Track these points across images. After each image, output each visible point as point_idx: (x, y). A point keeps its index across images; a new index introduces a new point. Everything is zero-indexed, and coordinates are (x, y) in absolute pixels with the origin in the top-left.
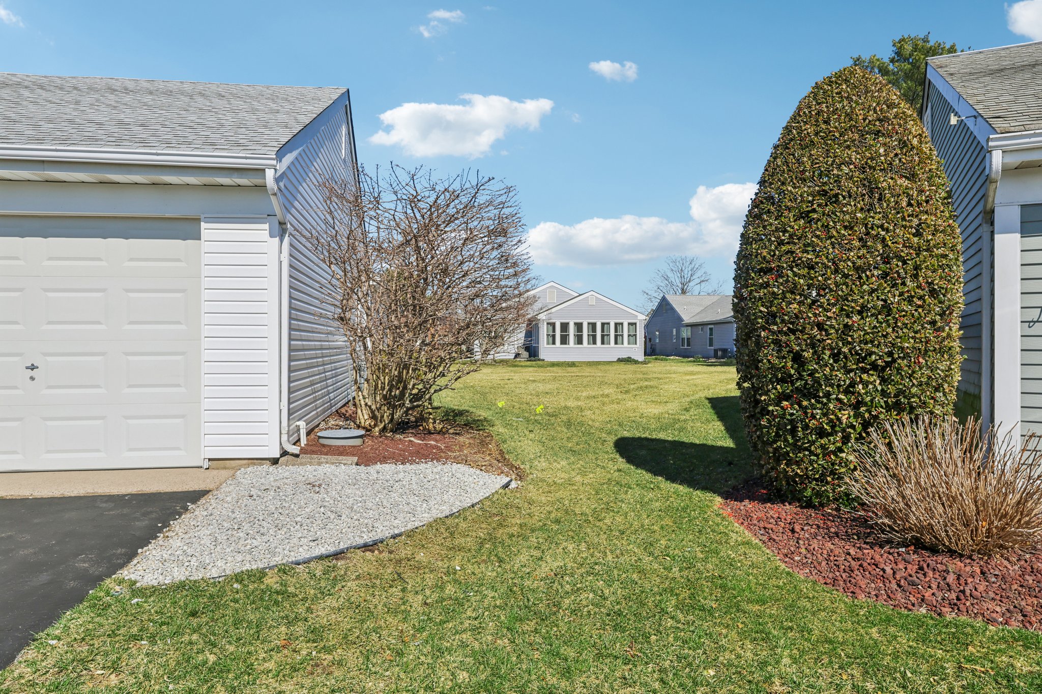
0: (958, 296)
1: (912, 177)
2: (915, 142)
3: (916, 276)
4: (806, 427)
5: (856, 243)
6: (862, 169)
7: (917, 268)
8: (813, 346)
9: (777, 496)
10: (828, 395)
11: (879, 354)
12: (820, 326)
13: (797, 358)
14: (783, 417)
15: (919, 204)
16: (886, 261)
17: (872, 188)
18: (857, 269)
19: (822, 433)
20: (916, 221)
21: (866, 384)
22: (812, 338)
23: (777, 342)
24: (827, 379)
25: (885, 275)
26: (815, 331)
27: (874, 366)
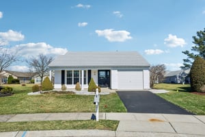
8: (197, 80)
14: (195, 85)
19: (198, 86)
21: (202, 83)
23: (194, 79)
24: (199, 82)
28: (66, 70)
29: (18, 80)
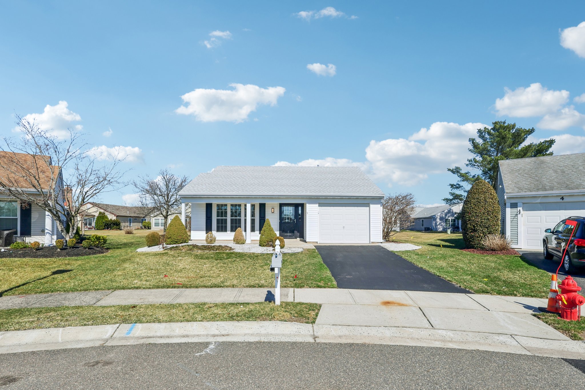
0: (500, 217)
1: (492, 199)
2: (493, 194)
3: (493, 214)
4: (475, 236)
5: (483, 209)
6: (484, 198)
7: (493, 213)
8: (476, 224)
9: (470, 248)
10: (479, 231)
11: (487, 225)
12: (478, 221)
13: (474, 226)
14: (471, 235)
15: (493, 203)
16: (488, 212)
17: (485, 200)
18: (483, 213)
19: (477, 237)
20: (493, 206)
21: (485, 230)
22: (476, 223)
23: (470, 224)
24: (479, 229)
25: (488, 214)
26: (477, 222)
27: (486, 227)
28: (215, 203)
29: (118, 223)
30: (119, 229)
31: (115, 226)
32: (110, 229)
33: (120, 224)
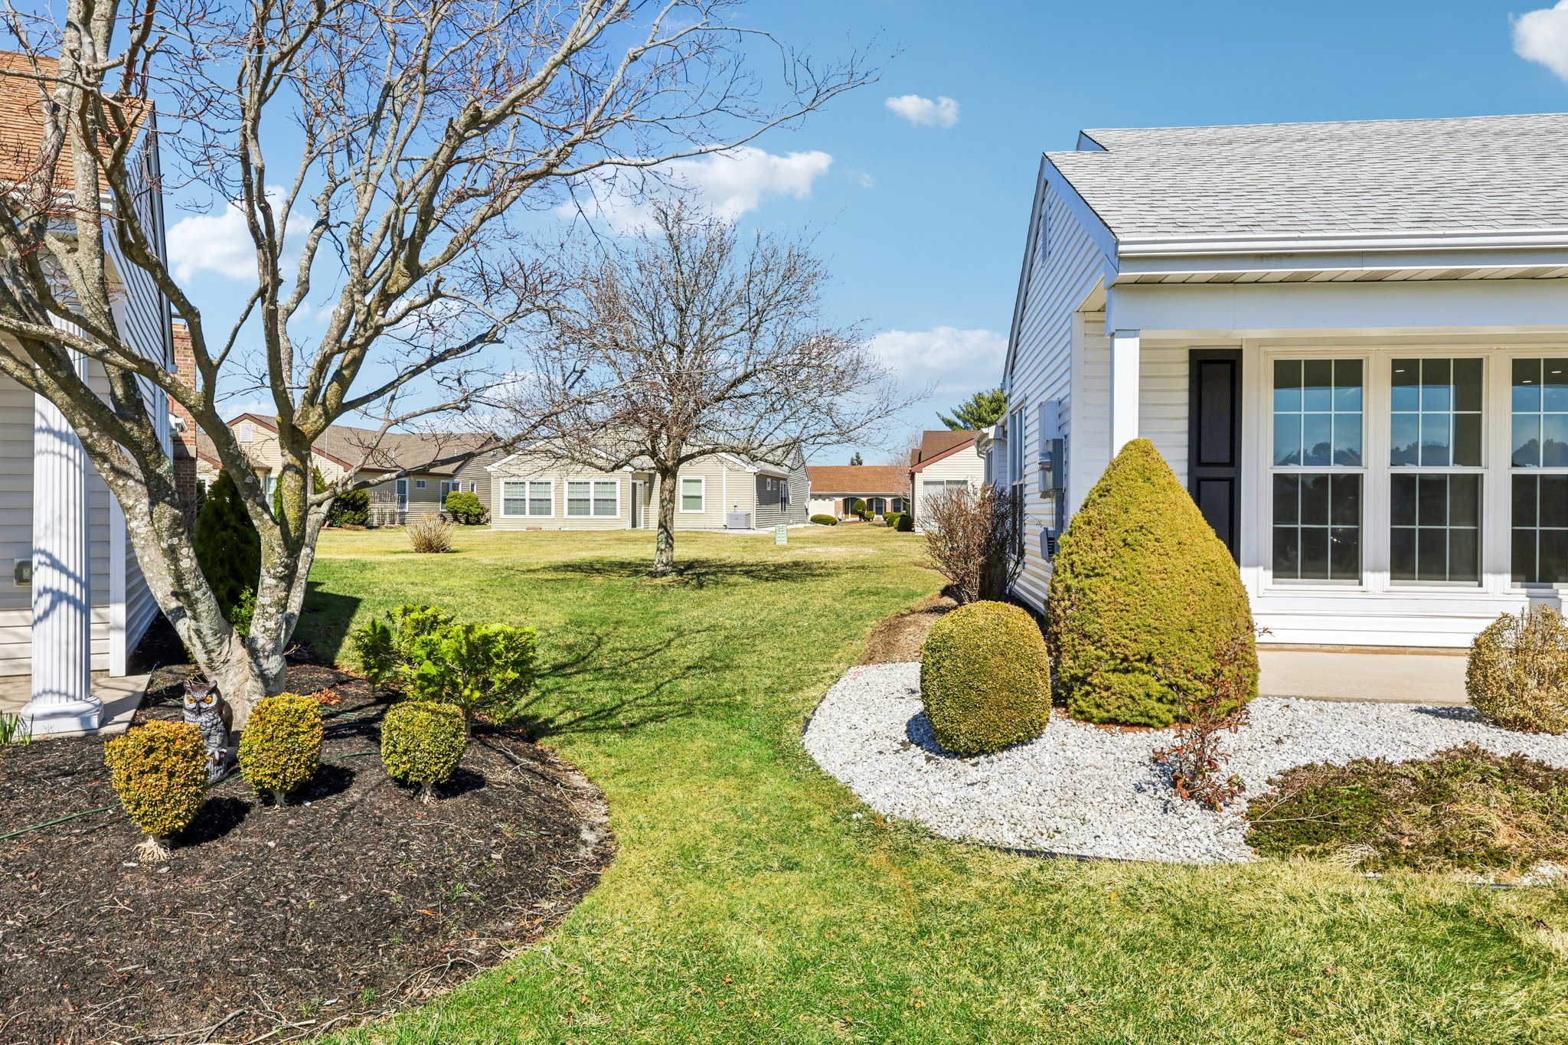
29: (361, 498)
30: (362, 524)
31: (349, 514)
32: (330, 525)
33: (365, 504)
